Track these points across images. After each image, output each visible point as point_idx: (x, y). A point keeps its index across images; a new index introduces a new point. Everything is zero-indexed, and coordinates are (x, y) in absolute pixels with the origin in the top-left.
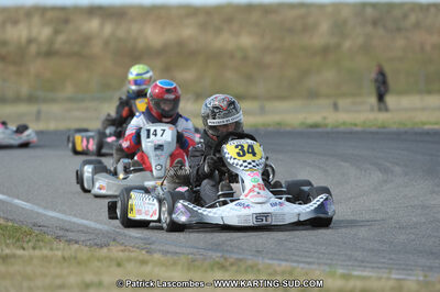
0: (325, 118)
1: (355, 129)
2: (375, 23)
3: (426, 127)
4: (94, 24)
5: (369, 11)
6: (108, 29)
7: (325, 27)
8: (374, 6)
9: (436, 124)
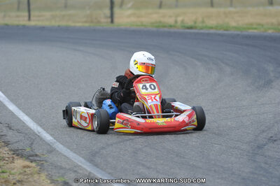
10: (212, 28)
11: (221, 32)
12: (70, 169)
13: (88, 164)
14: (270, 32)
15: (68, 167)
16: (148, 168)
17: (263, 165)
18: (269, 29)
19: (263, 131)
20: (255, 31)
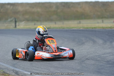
0: (50, 26)
1: (57, 29)
2: (64, 6)
3: (73, 29)
4: (9, 6)
5: (63, 4)
6: (12, 7)
7: (54, 7)
8: (64, 3)
9: (75, 28)
10: (57, 28)
11: (61, 29)
12: (5, 69)
13: (12, 67)
14: (81, 29)
15: (4, 68)
16: (38, 68)
17: (85, 66)
18: (81, 28)
19: (84, 57)
20: (75, 29)
